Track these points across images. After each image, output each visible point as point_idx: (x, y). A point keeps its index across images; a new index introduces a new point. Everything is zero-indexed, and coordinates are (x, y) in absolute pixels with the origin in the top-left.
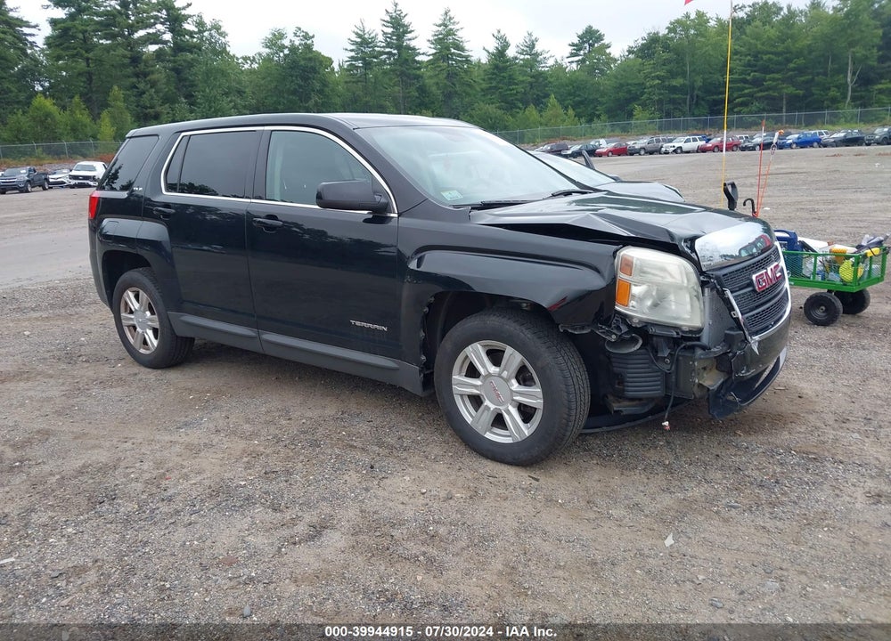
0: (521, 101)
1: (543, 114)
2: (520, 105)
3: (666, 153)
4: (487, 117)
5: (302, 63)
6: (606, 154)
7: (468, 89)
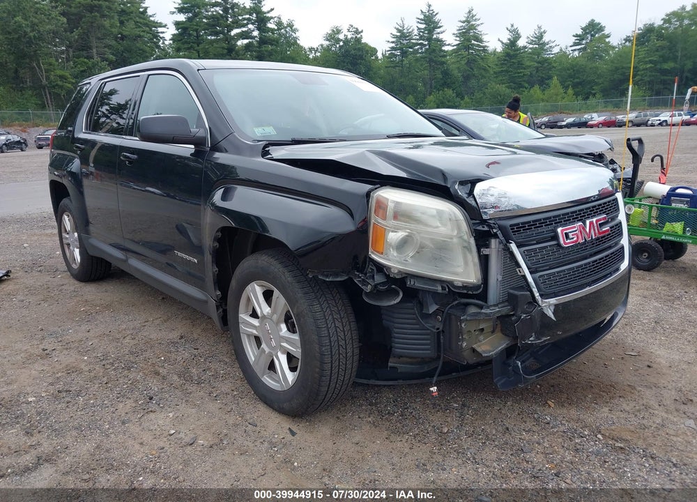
0: (528, 82)
1: (546, 92)
2: (526, 85)
3: (652, 125)
4: (498, 94)
5: (353, 52)
6: (597, 126)
7: (483, 72)
